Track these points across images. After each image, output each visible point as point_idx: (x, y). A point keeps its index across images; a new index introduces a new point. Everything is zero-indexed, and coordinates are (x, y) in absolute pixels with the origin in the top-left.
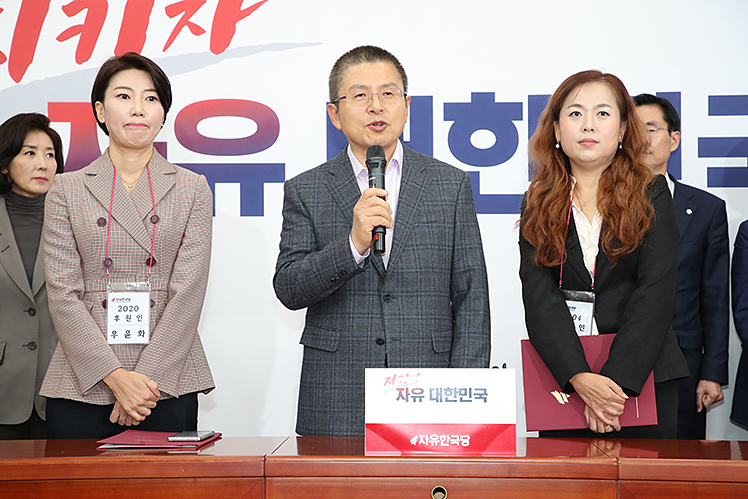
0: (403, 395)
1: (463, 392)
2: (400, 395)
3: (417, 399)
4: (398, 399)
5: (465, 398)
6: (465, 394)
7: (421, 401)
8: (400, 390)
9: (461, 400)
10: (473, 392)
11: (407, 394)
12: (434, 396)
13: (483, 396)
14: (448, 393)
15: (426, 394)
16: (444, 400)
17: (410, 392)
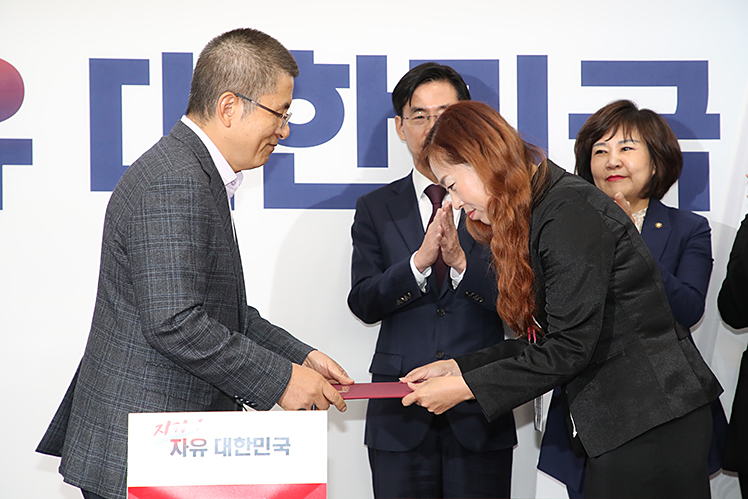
0: (178, 448)
1: (259, 443)
2: (176, 448)
3: (198, 453)
4: (172, 454)
5: (260, 450)
6: (262, 445)
7: (202, 455)
8: (176, 441)
9: (256, 453)
10: (272, 442)
11: (185, 447)
12: (220, 449)
13: (284, 448)
14: (239, 444)
15: (210, 446)
16: (233, 453)
17: (188, 443)
